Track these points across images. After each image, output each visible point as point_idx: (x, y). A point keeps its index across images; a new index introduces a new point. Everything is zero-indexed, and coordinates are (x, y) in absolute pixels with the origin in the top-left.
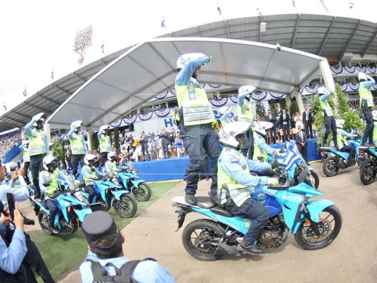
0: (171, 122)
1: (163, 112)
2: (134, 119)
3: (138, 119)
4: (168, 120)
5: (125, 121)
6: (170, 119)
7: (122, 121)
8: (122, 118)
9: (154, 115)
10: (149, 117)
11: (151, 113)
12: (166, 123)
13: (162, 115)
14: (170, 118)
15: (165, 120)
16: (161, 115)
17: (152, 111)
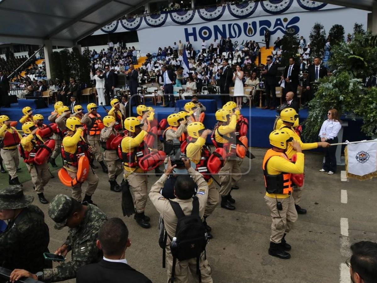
0: (194, 34)
1: (183, 16)
2: (138, 23)
3: (144, 23)
4: (190, 31)
5: (123, 25)
6: (194, 29)
7: (118, 23)
8: (120, 19)
9: (169, 19)
10: (161, 21)
11: (163, 16)
12: (187, 35)
13: (182, 21)
14: (194, 26)
15: (186, 30)
16: (179, 20)
17: (166, 13)
